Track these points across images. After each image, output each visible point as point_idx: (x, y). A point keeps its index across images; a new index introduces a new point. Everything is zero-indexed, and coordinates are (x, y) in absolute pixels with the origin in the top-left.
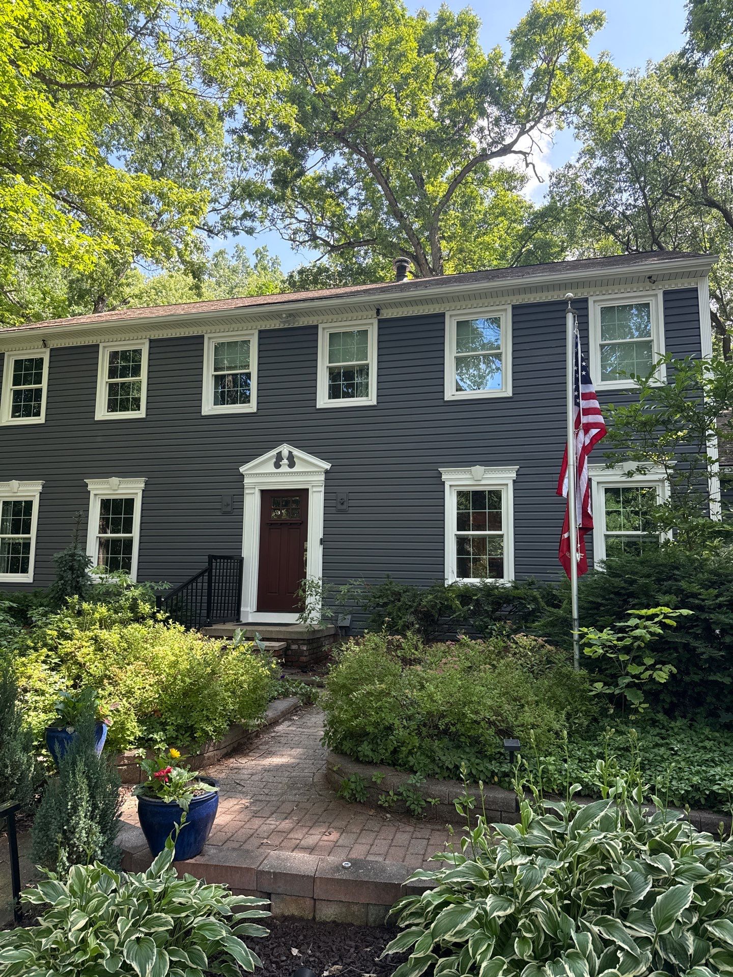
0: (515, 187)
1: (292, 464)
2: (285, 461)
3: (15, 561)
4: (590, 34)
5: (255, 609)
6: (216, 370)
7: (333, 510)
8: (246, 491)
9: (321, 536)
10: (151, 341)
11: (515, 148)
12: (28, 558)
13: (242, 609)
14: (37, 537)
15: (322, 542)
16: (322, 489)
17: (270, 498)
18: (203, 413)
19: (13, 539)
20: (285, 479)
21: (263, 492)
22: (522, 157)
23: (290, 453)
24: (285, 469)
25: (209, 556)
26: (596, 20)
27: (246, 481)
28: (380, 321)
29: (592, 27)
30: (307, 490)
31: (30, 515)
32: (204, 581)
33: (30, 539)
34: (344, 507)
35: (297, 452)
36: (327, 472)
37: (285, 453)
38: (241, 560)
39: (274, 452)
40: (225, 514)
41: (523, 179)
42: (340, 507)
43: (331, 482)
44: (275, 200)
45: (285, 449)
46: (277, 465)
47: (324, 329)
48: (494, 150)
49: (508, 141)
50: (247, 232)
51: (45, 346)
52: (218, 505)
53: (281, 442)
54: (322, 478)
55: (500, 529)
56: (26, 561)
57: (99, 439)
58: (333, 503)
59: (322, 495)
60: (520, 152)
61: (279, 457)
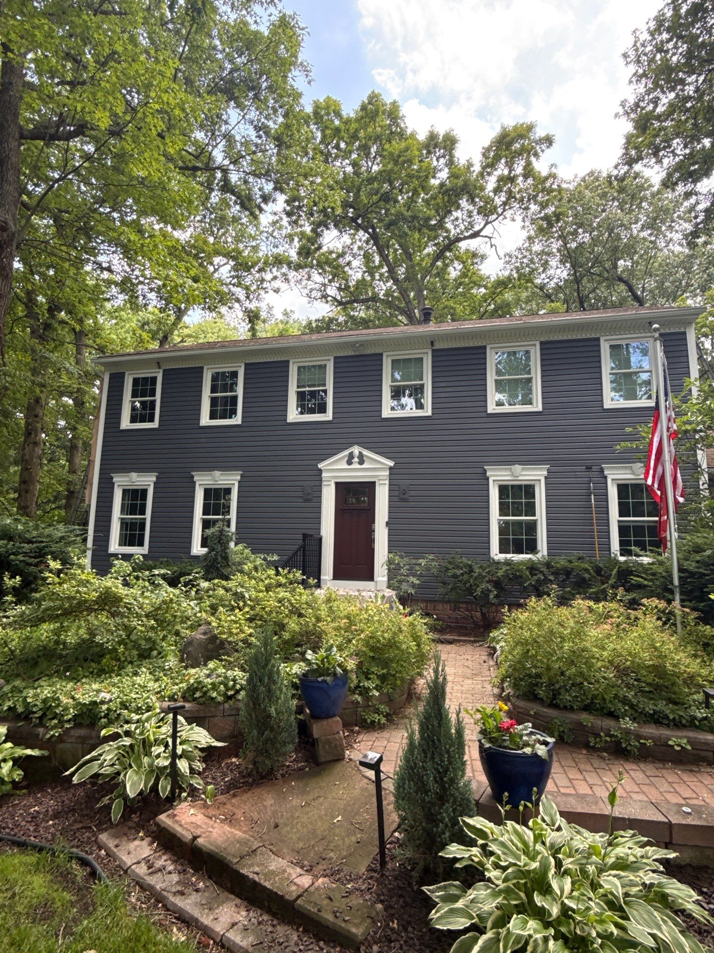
0: (477, 263)
1: (361, 462)
2: (356, 460)
3: (132, 537)
4: (543, 151)
5: (332, 577)
6: (298, 387)
7: (396, 499)
8: (324, 483)
9: (386, 519)
10: (246, 364)
11: (482, 234)
12: (144, 535)
13: (322, 577)
14: (152, 517)
15: (387, 524)
16: (387, 482)
17: (343, 489)
18: (288, 421)
19: (132, 519)
20: (356, 474)
21: (337, 484)
22: (487, 239)
23: (360, 453)
24: (356, 466)
25: (304, 535)
26: (549, 141)
27: (324, 475)
28: (433, 351)
29: (544, 147)
30: (374, 483)
31: (145, 500)
32: (300, 553)
33: (145, 519)
34: (405, 497)
35: (366, 453)
36: (391, 468)
37: (356, 453)
38: (320, 539)
39: (346, 452)
40: (307, 501)
41: (483, 257)
42: (402, 496)
43: (394, 477)
44: (298, 267)
45: (356, 450)
46: (349, 462)
47: (387, 356)
48: (467, 234)
49: (477, 228)
50: (275, 291)
51: (160, 368)
52: (301, 494)
53: (352, 444)
54: (387, 473)
55: (534, 515)
56: (142, 537)
57: (203, 440)
58: (397, 493)
59: (387, 488)
60: (486, 237)
61: (351, 456)
